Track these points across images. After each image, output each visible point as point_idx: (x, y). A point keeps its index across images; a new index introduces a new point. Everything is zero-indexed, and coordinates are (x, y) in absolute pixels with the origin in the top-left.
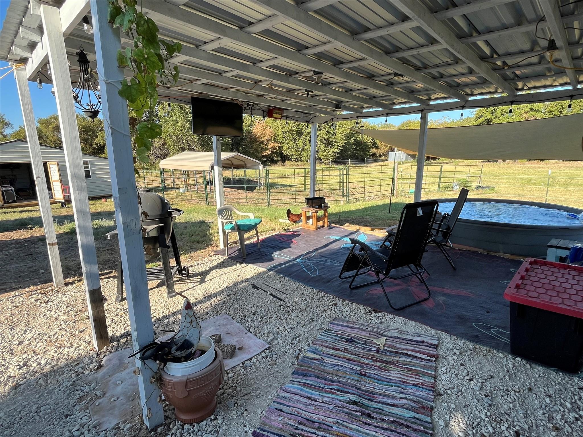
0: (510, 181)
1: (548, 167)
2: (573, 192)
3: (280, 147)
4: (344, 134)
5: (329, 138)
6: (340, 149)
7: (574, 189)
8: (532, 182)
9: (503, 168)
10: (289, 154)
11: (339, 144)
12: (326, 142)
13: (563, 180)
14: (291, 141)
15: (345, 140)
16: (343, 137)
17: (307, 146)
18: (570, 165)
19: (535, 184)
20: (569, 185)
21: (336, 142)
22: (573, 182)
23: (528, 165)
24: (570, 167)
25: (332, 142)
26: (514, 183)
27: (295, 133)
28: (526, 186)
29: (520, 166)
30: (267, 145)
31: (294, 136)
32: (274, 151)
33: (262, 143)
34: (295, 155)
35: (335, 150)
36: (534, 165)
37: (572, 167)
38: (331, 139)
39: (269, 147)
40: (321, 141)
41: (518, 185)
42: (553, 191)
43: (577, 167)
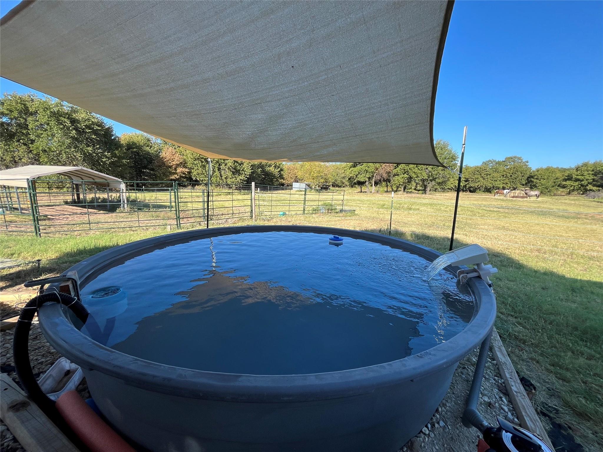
0: (371, 206)
1: (397, 197)
2: (413, 215)
3: (189, 173)
4: (250, 165)
5: (236, 167)
6: (246, 177)
7: (414, 212)
8: (385, 206)
9: (370, 196)
10: (198, 179)
11: (246, 172)
12: (234, 171)
13: (406, 206)
14: (201, 167)
15: (252, 169)
16: (250, 167)
17: (216, 173)
18: (411, 196)
19: (387, 208)
20: (410, 209)
21: (243, 170)
22: (413, 207)
23: (386, 195)
24: (411, 197)
25: (239, 170)
26: (373, 208)
27: (204, 160)
28: (381, 210)
29: (380, 195)
30: (176, 169)
31: (204, 163)
32: (183, 175)
33: (171, 167)
34: (205, 180)
35: (242, 177)
36: (389, 195)
37: (412, 197)
38: (238, 168)
39: (178, 171)
40: (229, 168)
41: (375, 209)
42: (399, 214)
43: (415, 197)
